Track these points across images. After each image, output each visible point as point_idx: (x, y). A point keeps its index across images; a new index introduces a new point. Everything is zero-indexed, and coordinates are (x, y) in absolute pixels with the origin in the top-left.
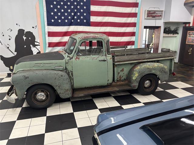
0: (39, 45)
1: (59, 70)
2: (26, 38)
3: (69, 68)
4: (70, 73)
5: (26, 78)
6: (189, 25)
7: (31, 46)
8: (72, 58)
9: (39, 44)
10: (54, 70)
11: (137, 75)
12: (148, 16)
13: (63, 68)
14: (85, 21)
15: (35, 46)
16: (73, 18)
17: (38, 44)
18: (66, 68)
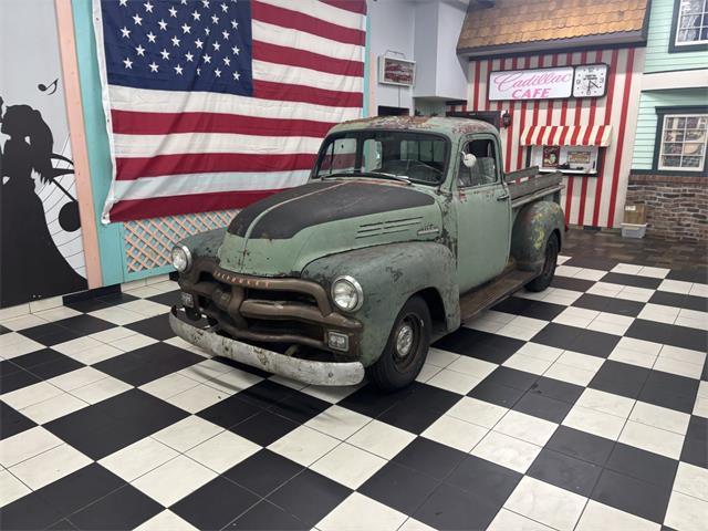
0: (72, 172)
1: (428, 240)
2: (9, 137)
3: (450, 229)
4: (453, 245)
5: (398, 274)
6: (464, 108)
7: (35, 175)
8: (451, 195)
9: (71, 167)
10: (416, 241)
11: (542, 236)
12: (387, 76)
13: (438, 232)
14: (236, 76)
15: (50, 175)
16: (199, 61)
17: (63, 165)
18: (444, 230)
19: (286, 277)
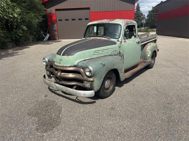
1: (115, 55)
3: (121, 52)
4: (122, 56)
5: (104, 65)
8: (122, 42)
10: (111, 55)
11: (150, 53)
13: (118, 53)
18: (120, 52)
19: (72, 67)
